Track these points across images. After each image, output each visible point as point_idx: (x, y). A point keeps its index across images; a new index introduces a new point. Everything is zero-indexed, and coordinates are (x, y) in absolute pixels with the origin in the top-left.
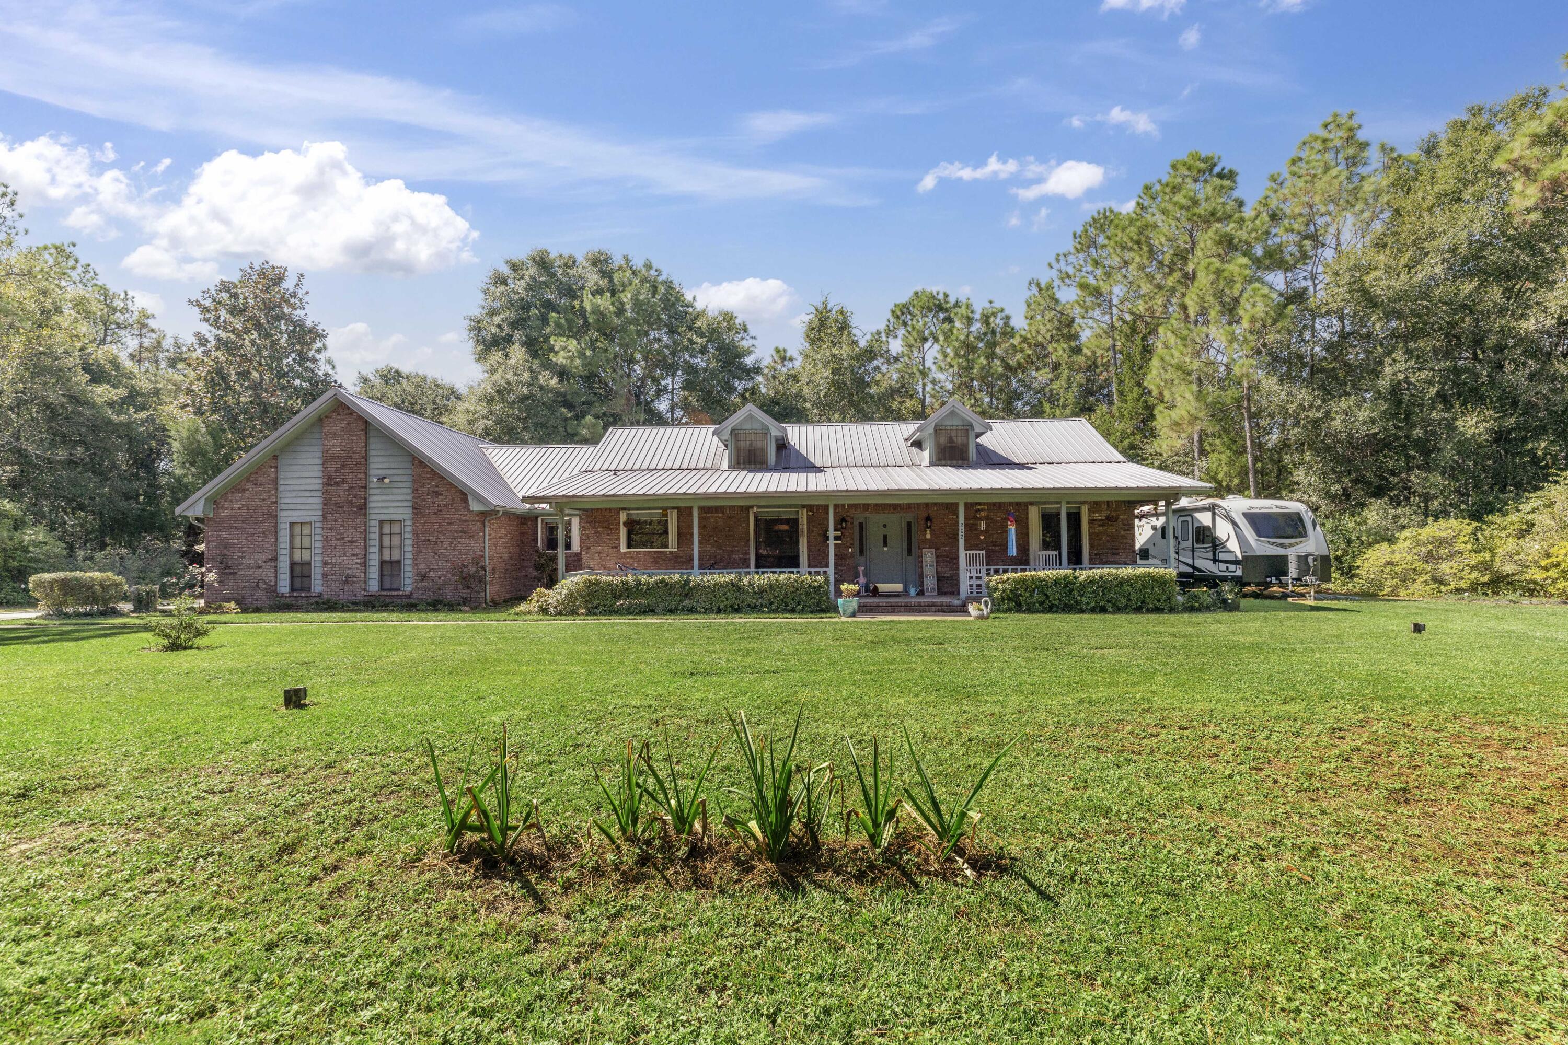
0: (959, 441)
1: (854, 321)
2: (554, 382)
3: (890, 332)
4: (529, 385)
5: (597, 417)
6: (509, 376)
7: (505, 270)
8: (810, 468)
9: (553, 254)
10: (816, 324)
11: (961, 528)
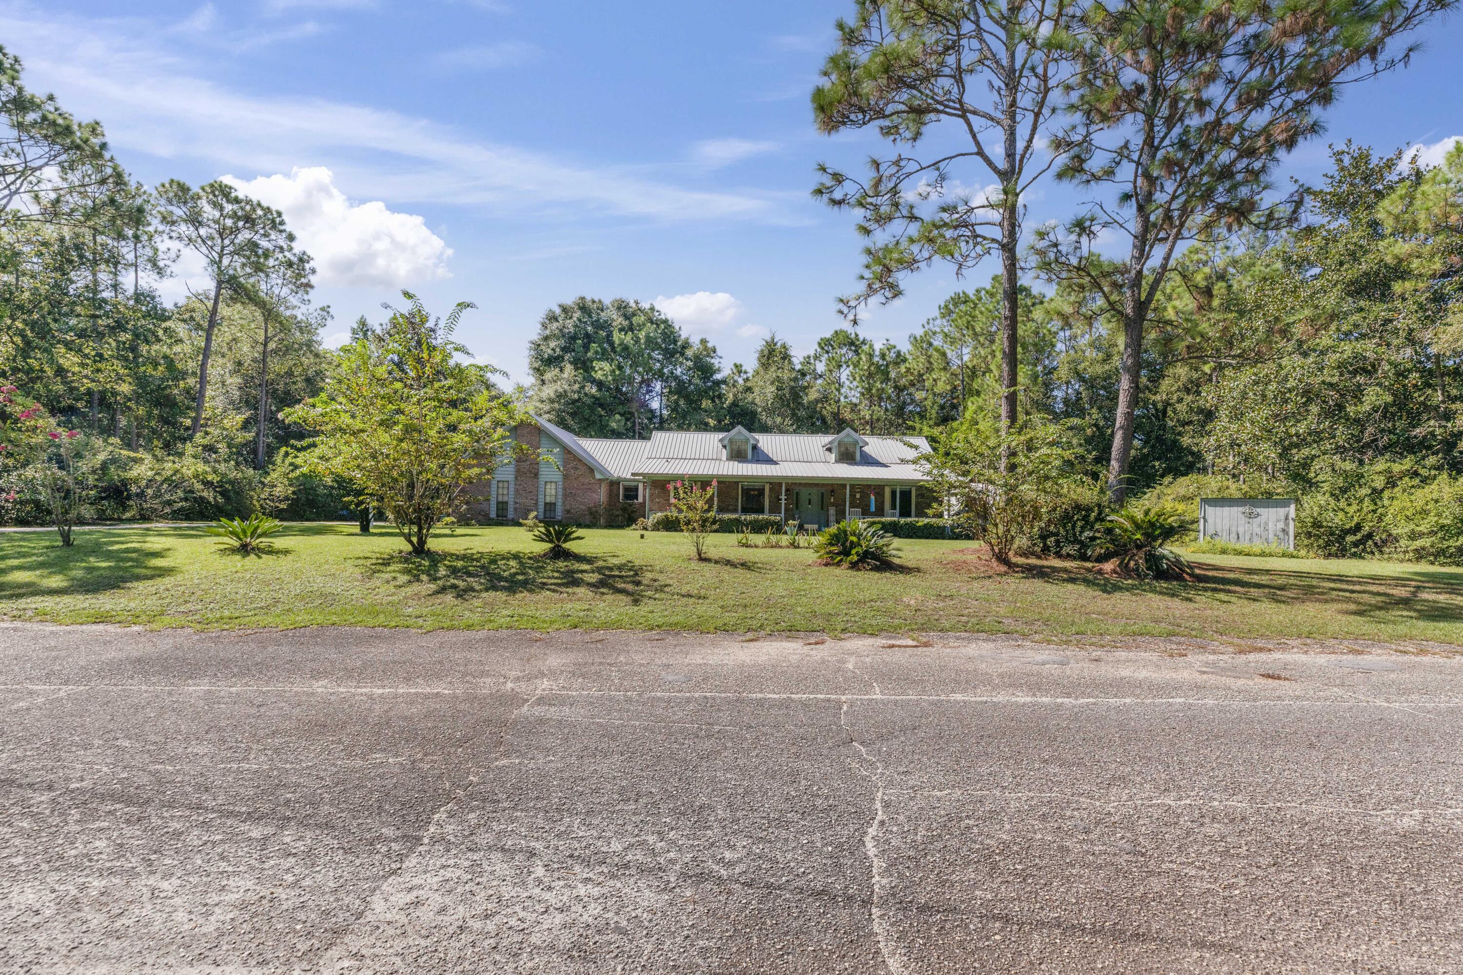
0: (851, 450)
1: (792, 352)
2: (594, 390)
3: (817, 357)
4: (579, 392)
5: (621, 415)
6: (566, 387)
7: (558, 311)
8: (770, 461)
9: (589, 298)
10: (766, 352)
11: (848, 496)
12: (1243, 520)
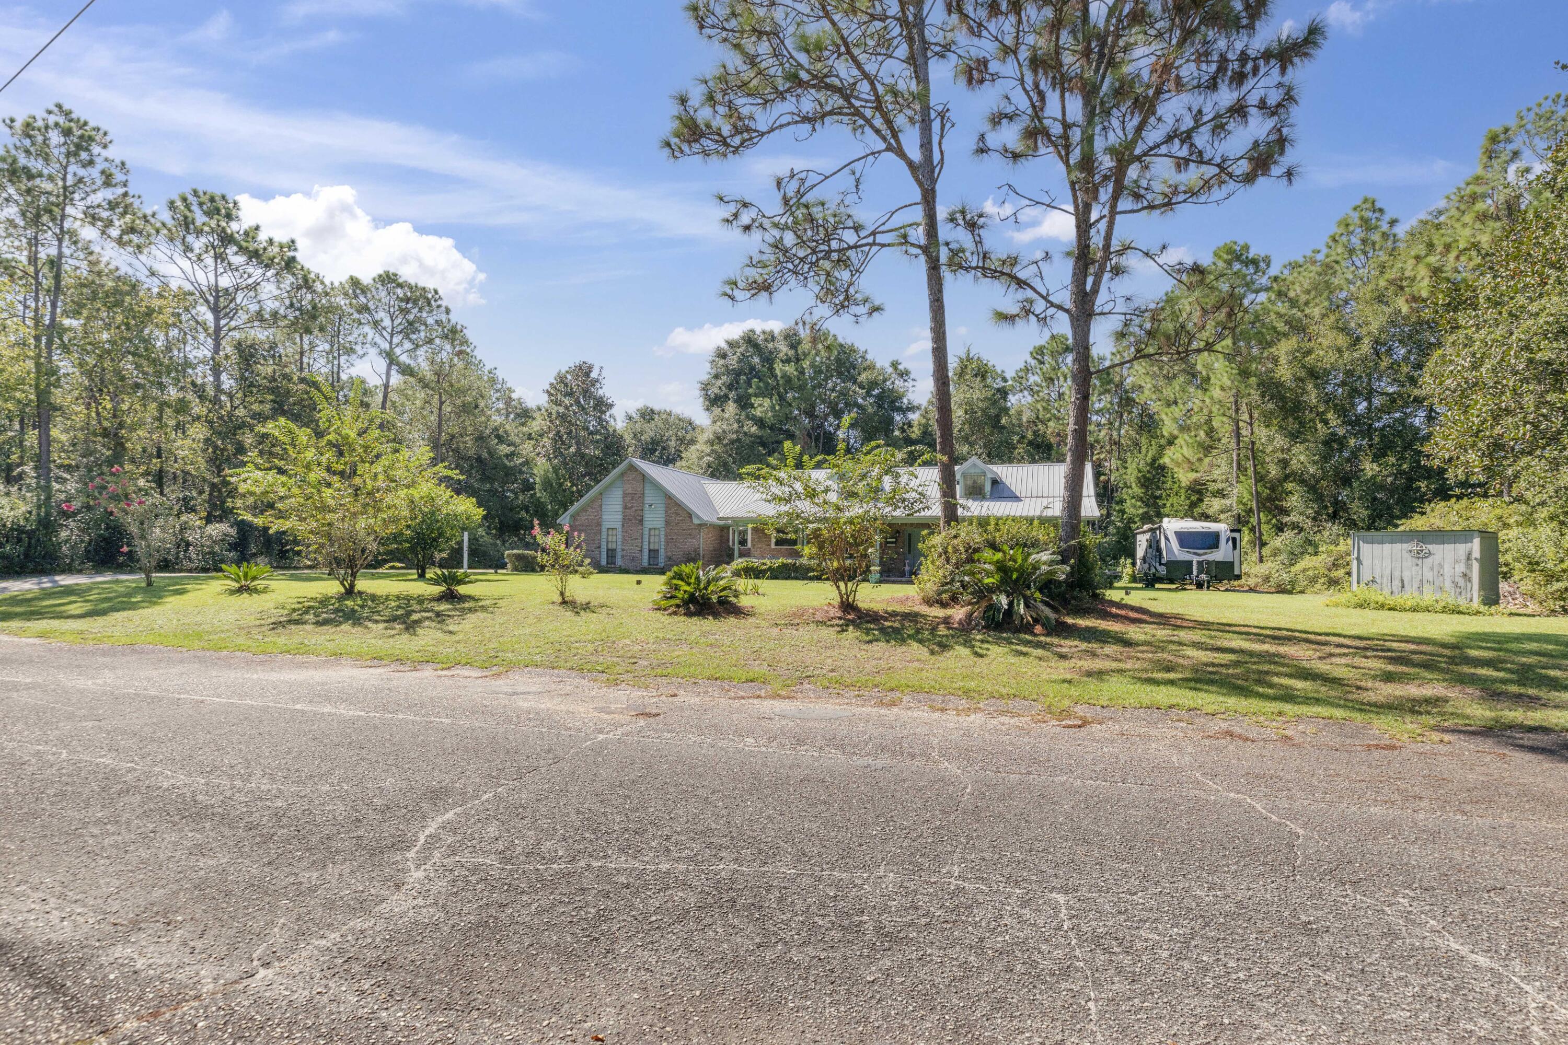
0: (979, 482)
2: (754, 429)
3: (1028, 371)
4: (737, 432)
6: (724, 427)
7: (725, 347)
9: (758, 331)
12: (1408, 561)
